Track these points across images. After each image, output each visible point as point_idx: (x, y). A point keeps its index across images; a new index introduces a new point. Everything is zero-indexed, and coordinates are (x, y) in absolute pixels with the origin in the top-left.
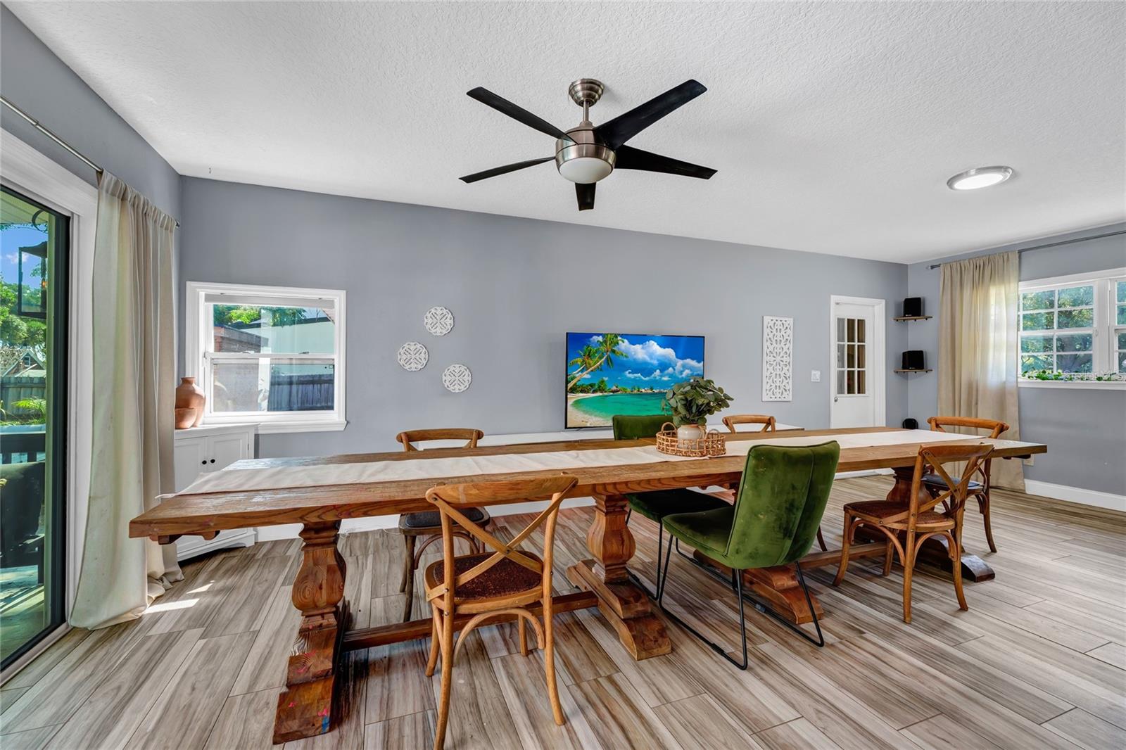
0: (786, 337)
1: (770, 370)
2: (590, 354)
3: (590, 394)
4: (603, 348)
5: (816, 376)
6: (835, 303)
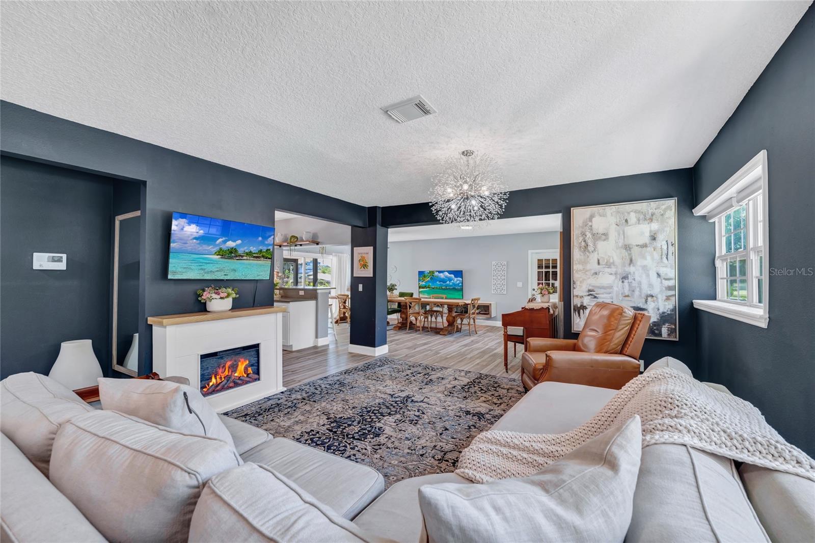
0: (503, 269)
1: (495, 282)
2: (425, 277)
3: (425, 289)
4: (429, 275)
5: (520, 284)
6: (532, 253)
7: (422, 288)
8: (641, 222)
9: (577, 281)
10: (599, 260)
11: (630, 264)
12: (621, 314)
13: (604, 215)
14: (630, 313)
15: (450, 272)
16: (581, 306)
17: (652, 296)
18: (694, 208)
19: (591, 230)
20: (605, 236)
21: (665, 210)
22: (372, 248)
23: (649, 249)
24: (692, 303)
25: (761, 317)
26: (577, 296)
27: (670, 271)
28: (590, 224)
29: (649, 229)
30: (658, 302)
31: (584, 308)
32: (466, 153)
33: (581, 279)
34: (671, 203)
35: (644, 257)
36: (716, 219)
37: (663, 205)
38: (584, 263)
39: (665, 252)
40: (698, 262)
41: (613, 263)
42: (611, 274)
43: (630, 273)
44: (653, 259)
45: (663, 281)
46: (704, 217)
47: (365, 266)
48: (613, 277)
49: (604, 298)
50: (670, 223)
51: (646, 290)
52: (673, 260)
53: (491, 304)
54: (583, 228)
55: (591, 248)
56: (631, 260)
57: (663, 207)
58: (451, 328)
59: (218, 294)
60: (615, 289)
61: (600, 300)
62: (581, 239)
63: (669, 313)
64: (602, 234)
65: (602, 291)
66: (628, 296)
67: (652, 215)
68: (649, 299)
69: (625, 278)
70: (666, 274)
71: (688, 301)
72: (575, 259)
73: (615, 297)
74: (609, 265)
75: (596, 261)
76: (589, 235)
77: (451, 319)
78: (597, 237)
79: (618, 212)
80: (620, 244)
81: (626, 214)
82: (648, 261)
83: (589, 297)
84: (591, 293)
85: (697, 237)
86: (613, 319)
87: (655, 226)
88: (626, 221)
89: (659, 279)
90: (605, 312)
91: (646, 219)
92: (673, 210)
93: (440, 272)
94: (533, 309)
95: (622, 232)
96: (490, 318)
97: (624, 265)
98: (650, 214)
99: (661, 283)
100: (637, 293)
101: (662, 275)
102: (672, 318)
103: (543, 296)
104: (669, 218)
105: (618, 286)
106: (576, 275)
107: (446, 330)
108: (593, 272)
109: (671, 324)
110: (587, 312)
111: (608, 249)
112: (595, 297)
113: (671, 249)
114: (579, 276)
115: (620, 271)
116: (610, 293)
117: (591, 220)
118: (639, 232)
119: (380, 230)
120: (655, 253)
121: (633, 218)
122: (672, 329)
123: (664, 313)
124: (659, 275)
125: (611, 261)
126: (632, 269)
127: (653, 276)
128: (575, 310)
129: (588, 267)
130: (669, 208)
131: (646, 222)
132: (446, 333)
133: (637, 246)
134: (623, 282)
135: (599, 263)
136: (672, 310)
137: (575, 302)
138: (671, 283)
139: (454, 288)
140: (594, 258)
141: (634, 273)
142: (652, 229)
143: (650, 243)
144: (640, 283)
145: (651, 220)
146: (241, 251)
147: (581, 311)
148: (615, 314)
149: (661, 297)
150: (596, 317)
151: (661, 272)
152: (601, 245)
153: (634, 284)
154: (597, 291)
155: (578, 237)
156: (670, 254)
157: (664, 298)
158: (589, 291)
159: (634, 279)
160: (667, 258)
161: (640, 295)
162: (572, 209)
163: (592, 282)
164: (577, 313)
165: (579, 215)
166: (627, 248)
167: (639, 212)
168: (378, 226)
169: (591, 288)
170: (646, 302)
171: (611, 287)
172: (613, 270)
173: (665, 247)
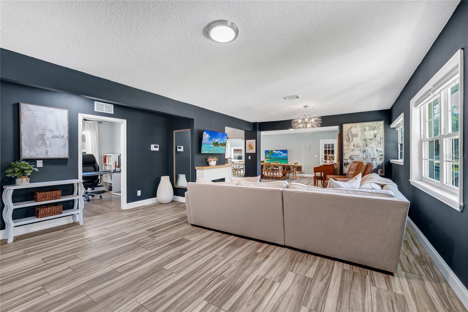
0: (307, 149)
1: (304, 155)
2: (269, 153)
3: (269, 159)
4: (271, 152)
5: (316, 156)
6: (322, 141)
8: (370, 130)
9: (345, 153)
10: (354, 145)
11: (366, 146)
12: (362, 164)
13: (356, 127)
14: (365, 164)
15: (281, 151)
16: (347, 163)
17: (375, 159)
18: (390, 125)
19: (351, 133)
20: (357, 135)
21: (380, 125)
22: (255, 140)
23: (373, 140)
24: (389, 161)
25: (402, 162)
26: (345, 159)
27: (381, 149)
28: (350, 130)
29: (373, 133)
30: (377, 161)
31: (348, 164)
32: (305, 107)
33: (347, 153)
34: (382, 123)
35: (371, 143)
36: (398, 129)
37: (379, 123)
38: (348, 146)
39: (379, 141)
40: (392, 145)
41: (360, 146)
42: (359, 150)
43: (366, 150)
44: (375, 144)
45: (379, 153)
46: (394, 128)
47: (252, 148)
48: (359, 152)
49: (356, 159)
50: (381, 130)
51: (372, 156)
52: (383, 145)
53: (302, 166)
54: (348, 132)
55: (351, 140)
56: (367, 145)
57: (379, 124)
58: (284, 177)
59: (213, 159)
60: (360, 156)
61: (354, 161)
62: (347, 136)
63: (381, 165)
64: (355, 135)
65: (355, 157)
66: (365, 159)
67: (375, 127)
68: (374, 160)
69: (364, 152)
70: (380, 150)
71: (388, 160)
72: (344, 145)
73: (360, 159)
74: (358, 147)
75: (353, 145)
76: (350, 135)
77: (284, 172)
78: (353, 136)
79: (362, 126)
80: (362, 139)
81: (365, 127)
82: (373, 145)
83: (350, 160)
84: (351, 158)
85: (392, 136)
86: (359, 166)
87: (376, 132)
88: (365, 129)
89: (377, 152)
90: (356, 165)
91: (372, 129)
92: (383, 125)
93: (276, 151)
94: (327, 165)
95: (363, 134)
96: (301, 173)
97: (364, 147)
98: (374, 127)
99: (378, 153)
100: (369, 157)
101: (378, 150)
102: (382, 167)
103: (330, 160)
104: (381, 129)
105: (361, 155)
106: (345, 151)
107: (283, 178)
108: (352, 149)
109: (382, 169)
110: (349, 165)
111: (357, 141)
112: (353, 159)
113: (382, 140)
114: (346, 151)
115: (362, 149)
116: (358, 158)
117: (351, 129)
118: (369, 134)
119: (258, 132)
120: (376, 142)
121: (367, 128)
122: (382, 171)
123: (379, 165)
124: (377, 150)
125: (359, 145)
126: (367, 148)
127: (375, 151)
128: (344, 165)
129: (350, 148)
130: (381, 125)
131: (372, 130)
132: (282, 179)
133: (369, 139)
134: (363, 153)
135: (354, 146)
136: (382, 164)
137: (345, 161)
138: (381, 153)
139: (283, 158)
140: (352, 144)
141: (368, 150)
142: (375, 133)
143: (374, 138)
144: (370, 154)
145: (374, 129)
146: (219, 143)
147: (347, 165)
148: (360, 165)
149: (378, 159)
150: (352, 167)
151: (378, 149)
152: (355, 139)
153: (368, 154)
154: (354, 157)
155: (346, 136)
156: (381, 142)
157: (379, 159)
158: (350, 157)
159: (368, 152)
160: (380, 144)
161: (370, 158)
162: (343, 124)
163: (351, 153)
164: (345, 166)
165: (346, 127)
166: (365, 140)
167: (370, 126)
168: (258, 131)
169: (351, 156)
170: (372, 161)
171: (359, 155)
172: (360, 149)
173: (379, 140)
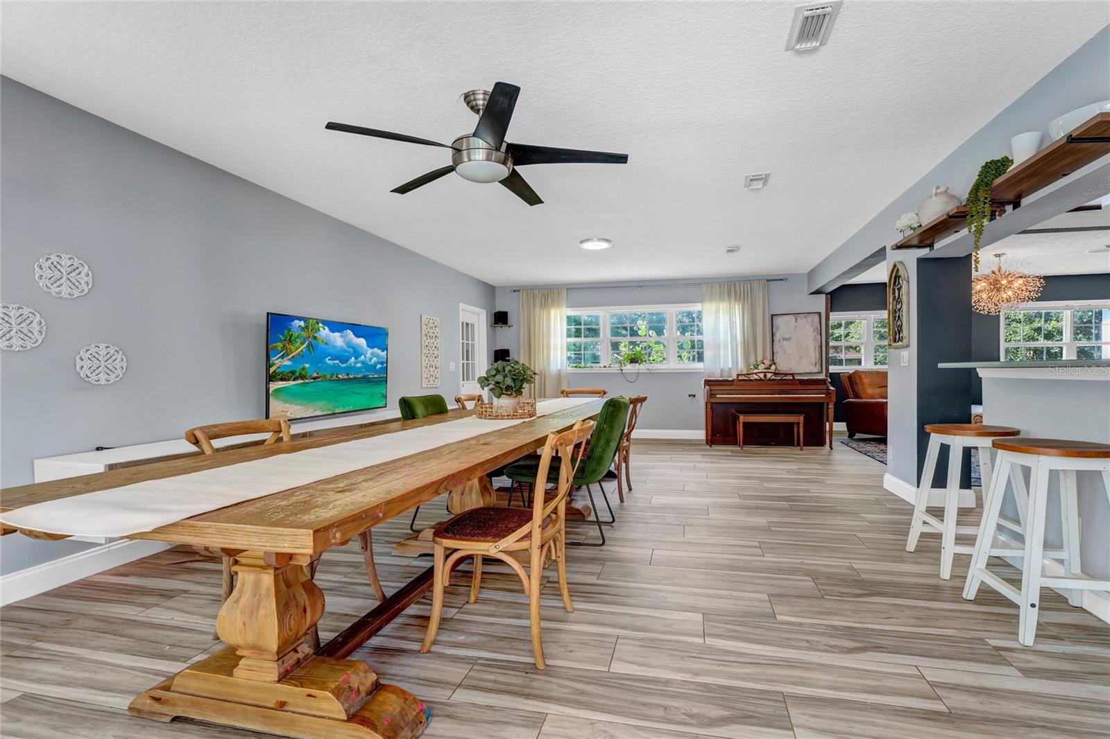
0: (436, 334)
1: (427, 361)
4: (304, 334)
5: (452, 367)
7: (282, 379)
139: (364, 377)
